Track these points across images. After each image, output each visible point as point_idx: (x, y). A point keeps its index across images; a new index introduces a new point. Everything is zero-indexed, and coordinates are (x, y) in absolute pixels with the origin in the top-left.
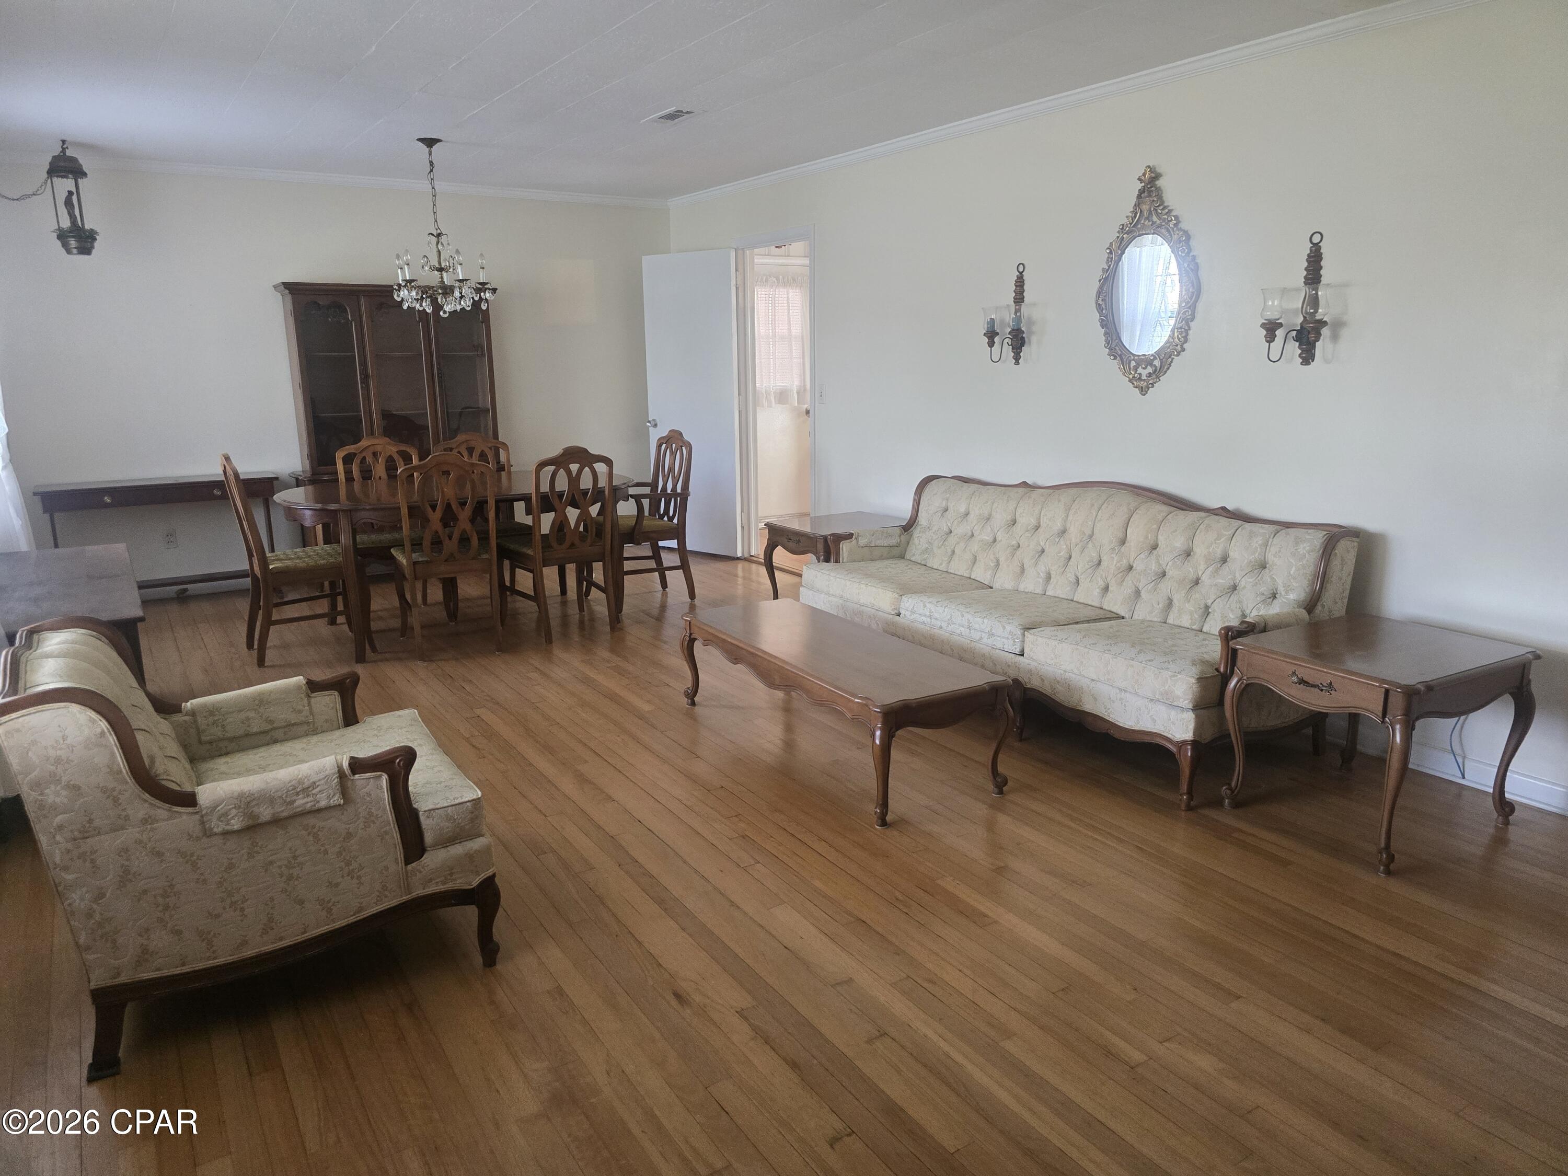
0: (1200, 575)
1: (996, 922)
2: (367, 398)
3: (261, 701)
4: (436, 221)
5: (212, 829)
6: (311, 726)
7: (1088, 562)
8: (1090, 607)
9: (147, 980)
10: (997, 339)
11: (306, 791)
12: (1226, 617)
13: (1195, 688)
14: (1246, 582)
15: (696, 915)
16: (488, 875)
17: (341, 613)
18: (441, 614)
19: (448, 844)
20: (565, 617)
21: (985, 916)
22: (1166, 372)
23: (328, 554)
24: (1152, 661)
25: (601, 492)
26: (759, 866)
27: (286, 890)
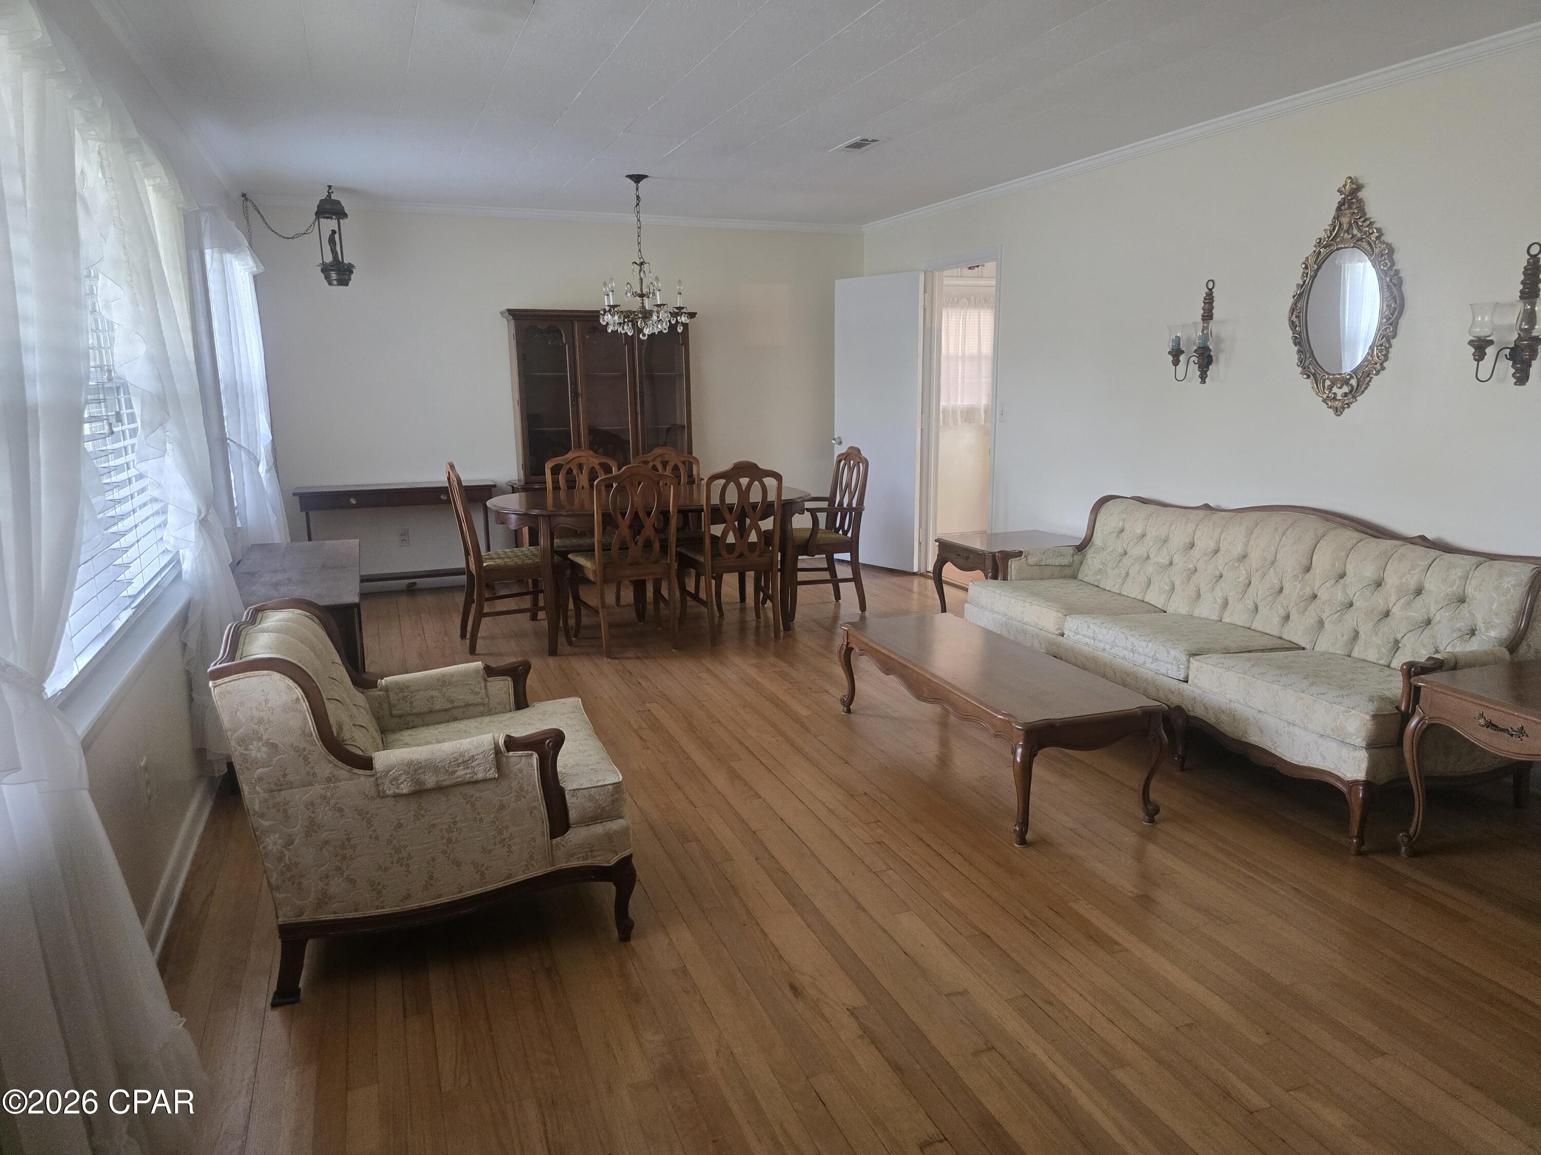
0: (1391, 606)
1: (1126, 950)
2: (576, 414)
3: (444, 682)
4: (640, 251)
5: (384, 792)
6: (486, 707)
7: (1268, 589)
8: (1266, 636)
9: (325, 921)
10: (1182, 358)
11: (465, 763)
12: (1417, 653)
13: (1370, 725)
14: (1442, 617)
15: (823, 913)
16: (625, 855)
17: (542, 609)
18: (631, 615)
19: (590, 823)
20: (743, 623)
21: (1116, 943)
22: (1363, 392)
23: (534, 555)
24: (1325, 694)
25: (771, 504)
26: (891, 872)
27: (446, 852)
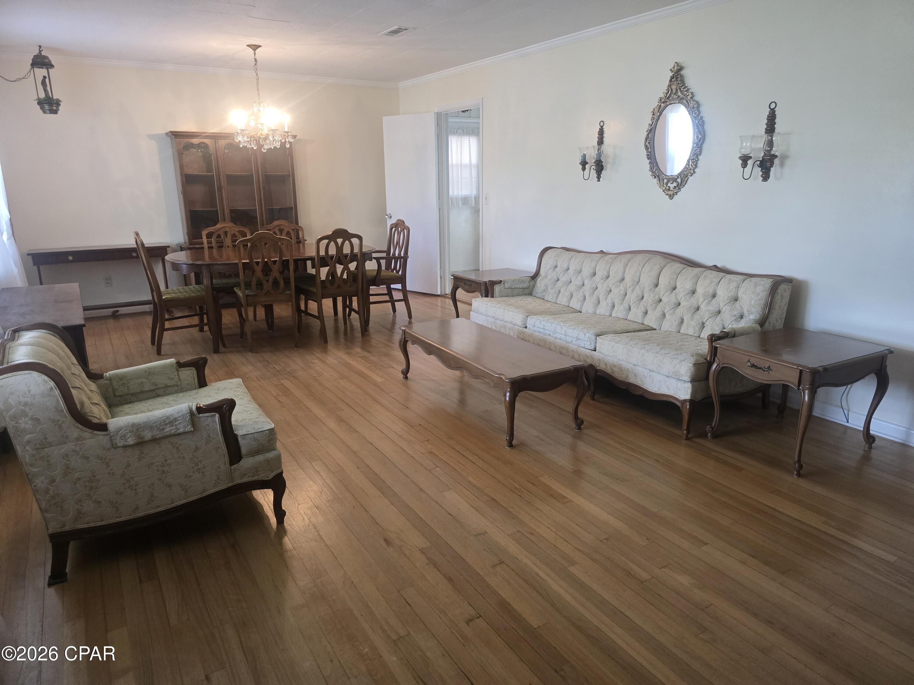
0: (700, 304)
1: (571, 501)
2: (221, 199)
3: (149, 373)
4: (259, 94)
5: (117, 444)
6: (179, 387)
7: (636, 297)
8: (636, 323)
9: (81, 529)
10: (587, 166)
11: (171, 423)
12: (713, 329)
13: (692, 369)
14: (726, 310)
15: (400, 496)
16: (278, 472)
17: (206, 325)
18: (264, 326)
19: (255, 455)
20: (336, 328)
21: (565, 498)
22: (684, 186)
23: (198, 290)
24: (669, 353)
25: (356, 255)
26: (438, 469)
27: (161, 479)
